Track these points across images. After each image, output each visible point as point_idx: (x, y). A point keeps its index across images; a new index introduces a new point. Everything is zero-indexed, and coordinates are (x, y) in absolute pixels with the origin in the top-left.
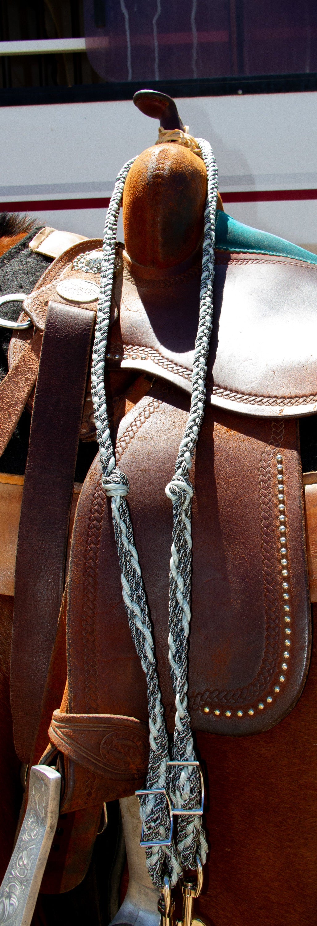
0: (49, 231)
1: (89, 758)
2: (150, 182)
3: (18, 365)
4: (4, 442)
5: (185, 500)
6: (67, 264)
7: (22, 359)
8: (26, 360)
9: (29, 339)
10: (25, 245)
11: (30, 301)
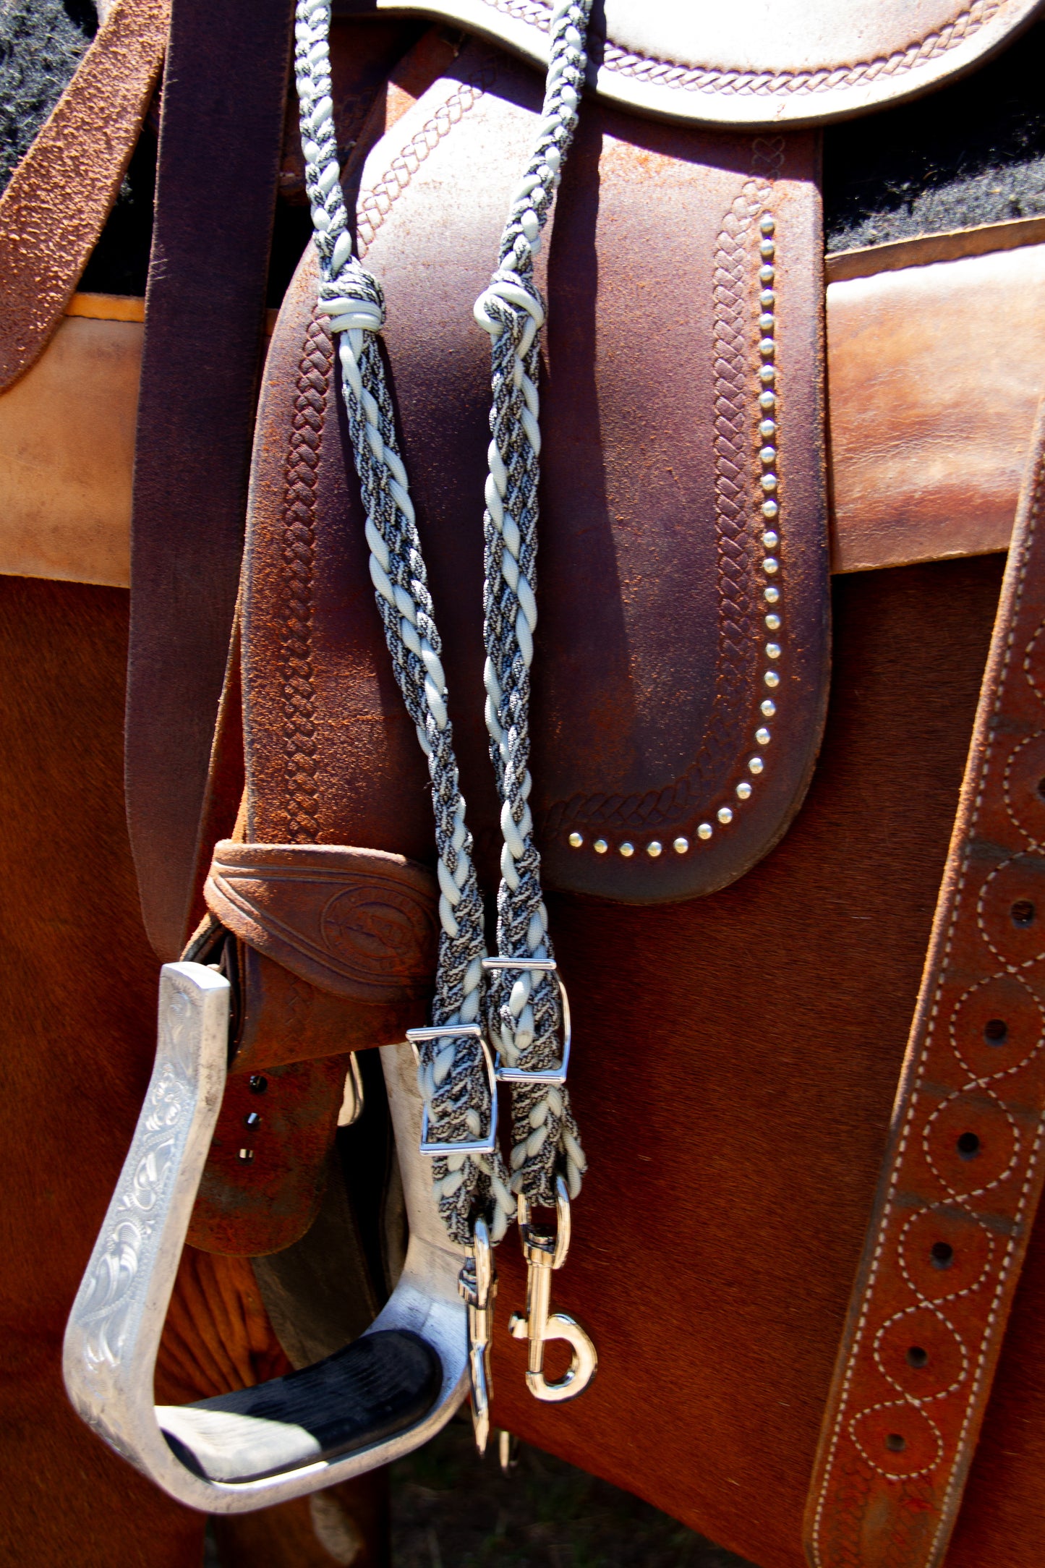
1: (295, 945)
3: (122, 11)
4: (98, 212)
5: (521, 332)
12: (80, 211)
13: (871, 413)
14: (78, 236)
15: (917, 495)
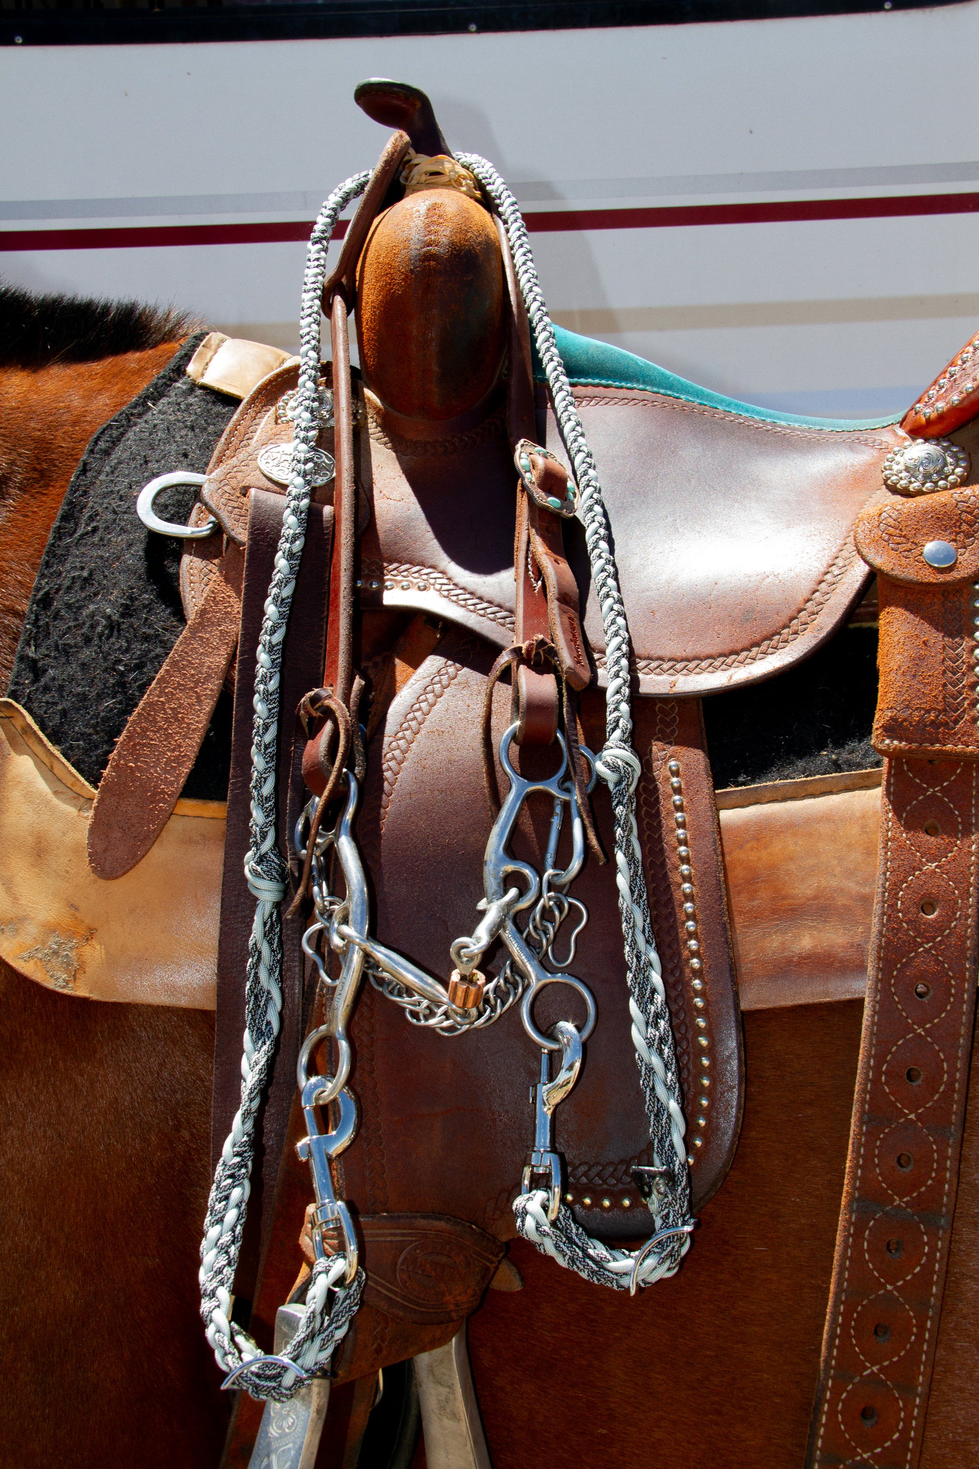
0: (217, 342)
2: (416, 268)
3: (205, 609)
4: (193, 746)
6: (265, 409)
7: (211, 597)
8: (218, 599)
9: (216, 557)
10: (179, 371)
11: (214, 486)
12: (180, 746)
13: (757, 902)
14: (178, 763)
15: (795, 959)
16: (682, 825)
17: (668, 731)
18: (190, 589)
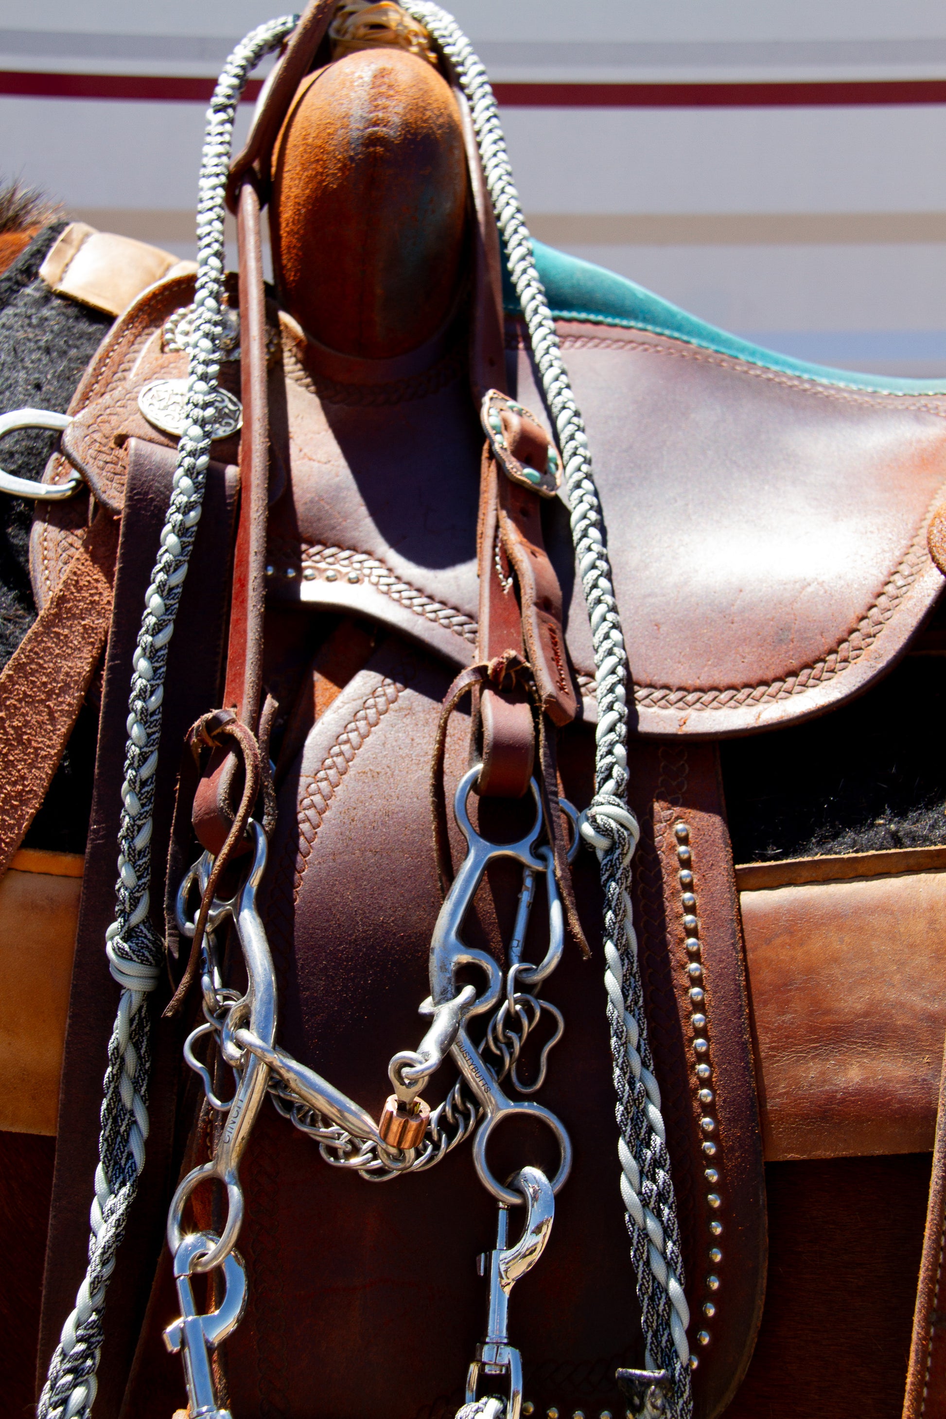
0: (81, 236)
2: (357, 154)
3: (64, 596)
4: (41, 779)
6: (147, 331)
7: (72, 580)
8: (81, 583)
9: (78, 527)
10: (30, 273)
11: (80, 433)
12: (24, 778)
13: (789, 1016)
14: (21, 801)
15: (839, 1095)
16: (691, 909)
17: (674, 783)
18: (43, 567)
